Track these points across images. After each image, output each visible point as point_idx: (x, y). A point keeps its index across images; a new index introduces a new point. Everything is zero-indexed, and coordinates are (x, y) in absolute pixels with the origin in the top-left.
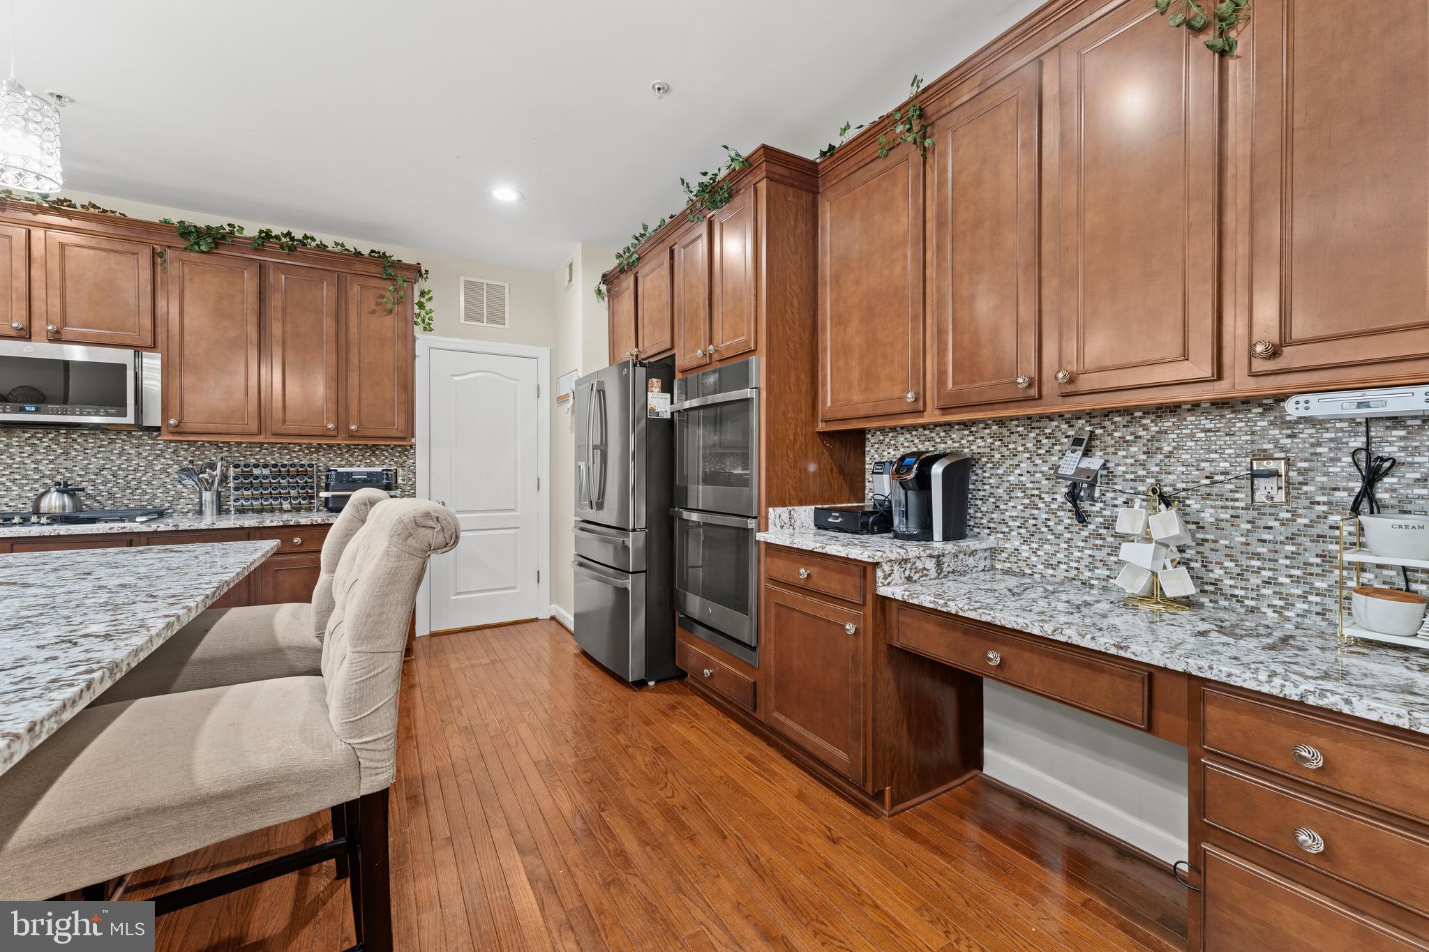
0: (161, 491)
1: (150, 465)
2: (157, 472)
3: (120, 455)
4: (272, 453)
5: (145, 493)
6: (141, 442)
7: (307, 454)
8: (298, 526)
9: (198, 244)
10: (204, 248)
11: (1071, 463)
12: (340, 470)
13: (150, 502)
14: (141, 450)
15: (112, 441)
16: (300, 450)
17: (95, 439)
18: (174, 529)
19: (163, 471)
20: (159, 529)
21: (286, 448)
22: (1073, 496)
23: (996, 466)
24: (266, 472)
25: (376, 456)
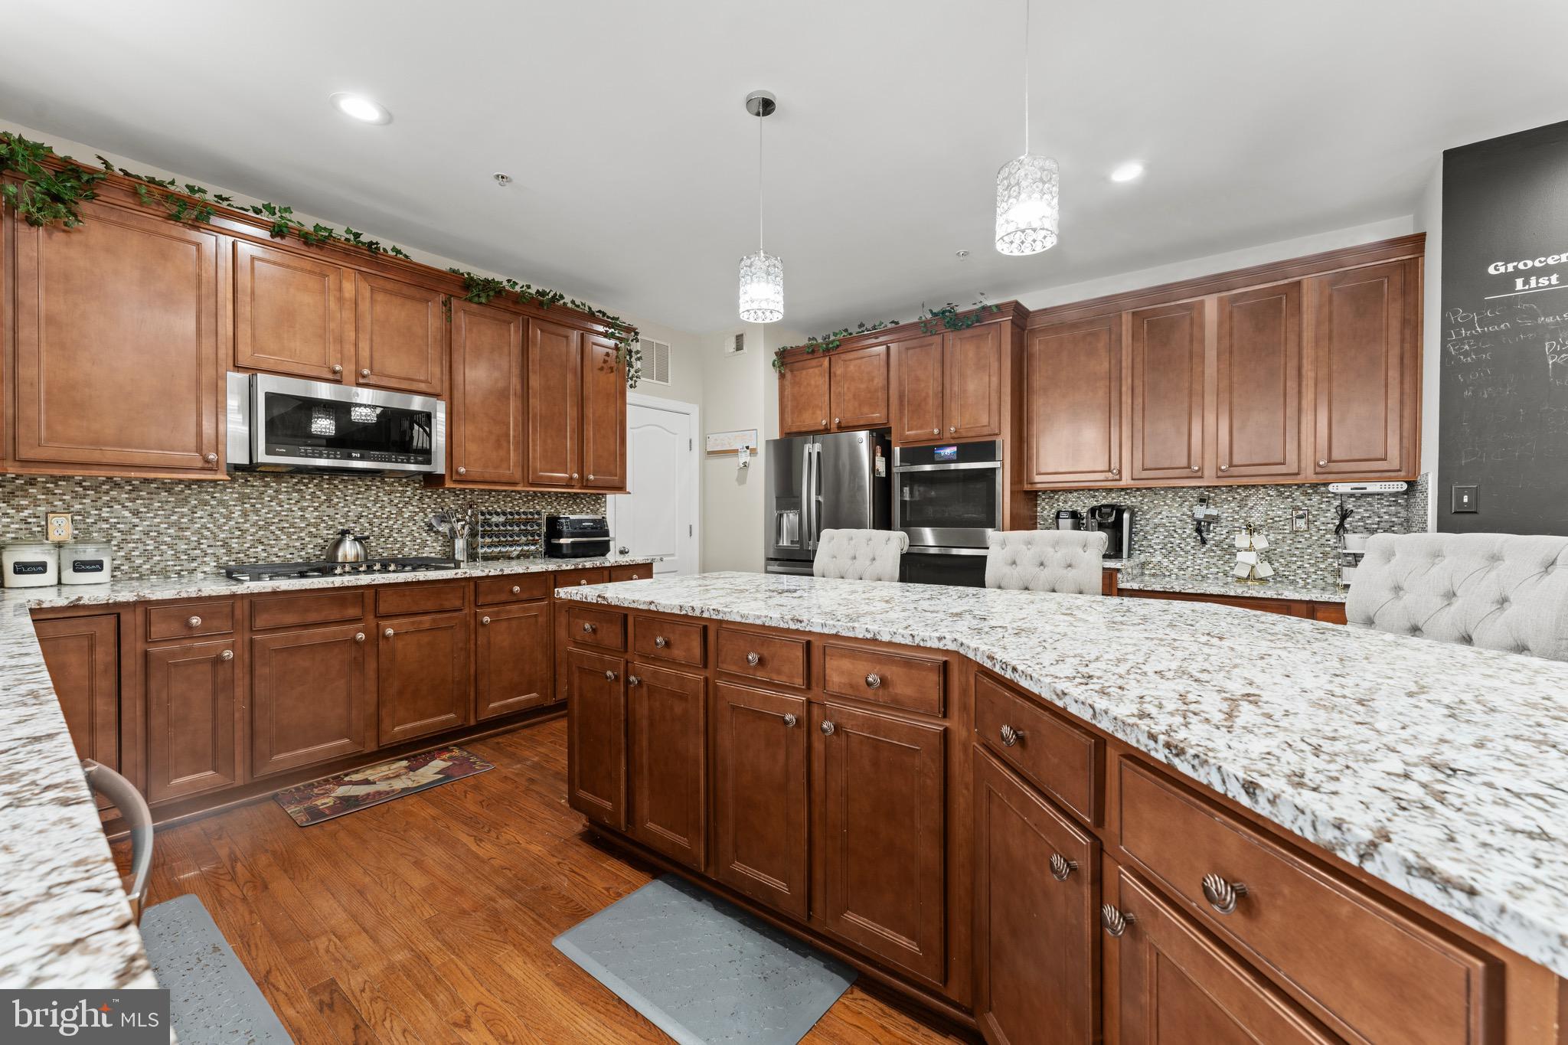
0: (408, 539)
1: (400, 512)
2: (406, 520)
3: (375, 502)
4: (498, 502)
5: (396, 541)
6: (392, 488)
7: (525, 502)
8: (584, 569)
9: (479, 296)
10: (483, 300)
11: (1201, 512)
12: (572, 517)
13: (400, 550)
14: (392, 497)
15: (368, 488)
16: (520, 498)
17: (353, 485)
18: (500, 573)
19: (411, 518)
20: (490, 574)
21: (509, 496)
22: (1199, 530)
23: (1144, 513)
24: (502, 519)
25: (578, 505)
